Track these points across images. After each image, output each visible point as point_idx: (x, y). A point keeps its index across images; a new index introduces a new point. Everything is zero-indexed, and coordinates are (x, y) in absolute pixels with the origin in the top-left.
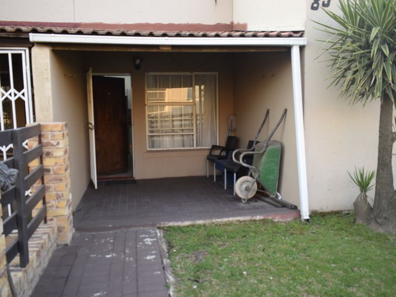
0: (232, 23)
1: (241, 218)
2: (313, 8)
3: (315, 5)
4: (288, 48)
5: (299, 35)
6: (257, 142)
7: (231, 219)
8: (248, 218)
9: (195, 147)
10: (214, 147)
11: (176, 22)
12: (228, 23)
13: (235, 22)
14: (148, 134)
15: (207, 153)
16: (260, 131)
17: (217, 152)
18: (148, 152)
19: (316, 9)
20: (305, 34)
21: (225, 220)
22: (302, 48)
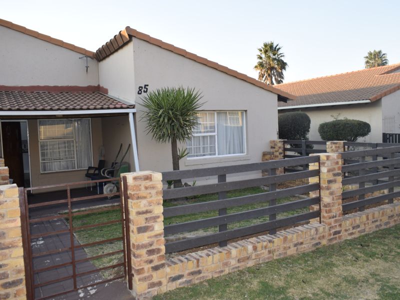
0: (99, 85)
1: (106, 205)
2: (139, 93)
3: (140, 92)
4: (127, 114)
5: (132, 107)
6: (116, 163)
7: (100, 206)
8: (110, 205)
9: (76, 169)
10: (90, 168)
11: (60, 85)
12: (96, 85)
13: (101, 86)
14: (41, 161)
15: (86, 172)
16: (117, 156)
17: (92, 172)
18: (42, 174)
19: (141, 94)
20: (136, 107)
21: (97, 207)
22: (134, 114)
